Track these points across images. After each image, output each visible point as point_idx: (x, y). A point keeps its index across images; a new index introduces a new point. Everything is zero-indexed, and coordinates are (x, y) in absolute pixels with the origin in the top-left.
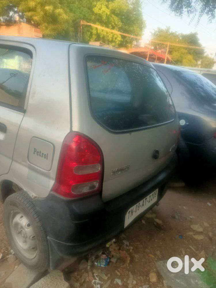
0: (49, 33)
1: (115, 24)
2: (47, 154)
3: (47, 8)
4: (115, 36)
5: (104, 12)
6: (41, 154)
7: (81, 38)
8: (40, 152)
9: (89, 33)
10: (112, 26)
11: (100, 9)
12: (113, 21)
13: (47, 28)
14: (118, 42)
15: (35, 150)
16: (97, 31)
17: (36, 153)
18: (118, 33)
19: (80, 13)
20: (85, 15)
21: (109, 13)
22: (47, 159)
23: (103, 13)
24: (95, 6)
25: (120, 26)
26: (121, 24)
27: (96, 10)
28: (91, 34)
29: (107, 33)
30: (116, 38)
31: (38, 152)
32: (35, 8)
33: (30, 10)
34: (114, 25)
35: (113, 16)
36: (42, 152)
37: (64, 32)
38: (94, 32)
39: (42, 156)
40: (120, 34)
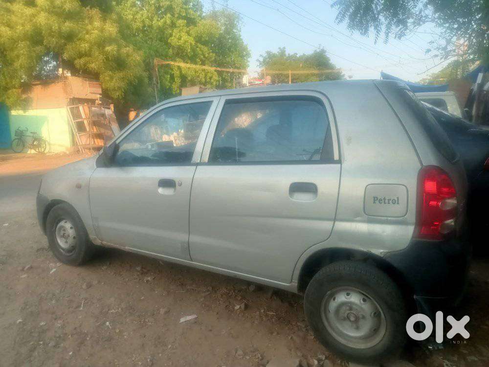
0: (117, 85)
1: (204, 57)
2: (398, 198)
3: (108, 48)
4: (209, 75)
5: (186, 42)
6: (387, 201)
7: (159, 85)
8: (385, 199)
9: (169, 76)
10: (201, 60)
11: (180, 39)
12: (200, 52)
13: (112, 78)
14: (214, 83)
15: (375, 199)
16: (181, 72)
17: (377, 202)
18: (213, 69)
19: (150, 49)
20: (157, 51)
21: (193, 43)
22: (398, 203)
23: (184, 43)
24: (171, 35)
25: (213, 58)
26: (214, 55)
27: (173, 41)
28: (172, 77)
29: (195, 72)
30: (211, 78)
31: (380, 201)
32: (90, 50)
33: (81, 56)
34: (204, 59)
35: (199, 45)
36: (387, 198)
37: (137, 81)
38: (176, 73)
39: (389, 203)
40: (215, 71)
